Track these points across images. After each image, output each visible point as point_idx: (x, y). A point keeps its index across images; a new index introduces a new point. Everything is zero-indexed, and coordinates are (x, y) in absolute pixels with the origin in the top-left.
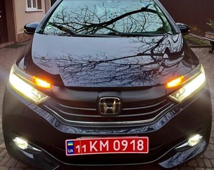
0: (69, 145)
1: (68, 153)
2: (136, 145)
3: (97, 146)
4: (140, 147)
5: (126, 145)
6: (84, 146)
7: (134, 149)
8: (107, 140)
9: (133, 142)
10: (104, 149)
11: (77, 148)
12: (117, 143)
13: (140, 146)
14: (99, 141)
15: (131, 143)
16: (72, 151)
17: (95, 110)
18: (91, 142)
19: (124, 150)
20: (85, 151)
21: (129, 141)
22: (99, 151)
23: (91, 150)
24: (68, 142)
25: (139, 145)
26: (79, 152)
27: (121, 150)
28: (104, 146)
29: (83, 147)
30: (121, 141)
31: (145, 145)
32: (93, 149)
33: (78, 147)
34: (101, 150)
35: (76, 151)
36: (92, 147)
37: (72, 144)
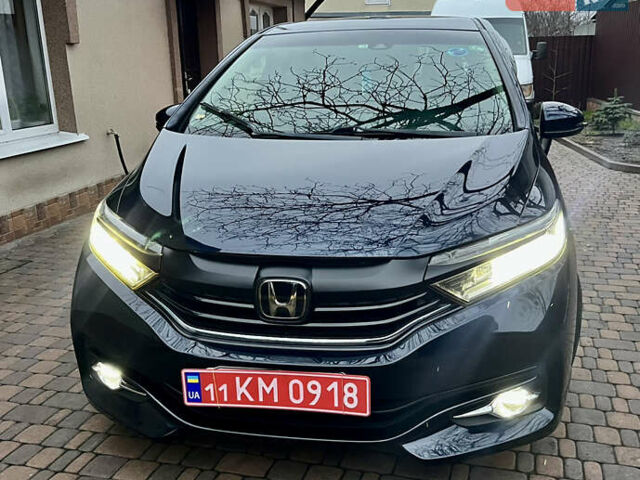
0: (189, 381)
1: (189, 400)
2: (341, 394)
3: (253, 388)
4: (351, 400)
5: (318, 392)
6: (224, 387)
7: (336, 405)
8: (274, 376)
9: (335, 385)
10: (268, 397)
11: (207, 389)
12: (296, 387)
13: (351, 397)
14: (255, 377)
15: (329, 389)
16: (197, 395)
17: (252, 306)
18: (238, 379)
19: (313, 403)
20: (226, 399)
21: (325, 383)
22: (257, 402)
23: (239, 399)
24: (187, 374)
25: (348, 395)
26: (213, 399)
27: (305, 403)
28: (268, 391)
29: (220, 389)
30: (305, 381)
31: (361, 396)
32: (243, 395)
33: (210, 387)
34: (261, 399)
35: (205, 396)
36: (241, 390)
37: (197, 381)
